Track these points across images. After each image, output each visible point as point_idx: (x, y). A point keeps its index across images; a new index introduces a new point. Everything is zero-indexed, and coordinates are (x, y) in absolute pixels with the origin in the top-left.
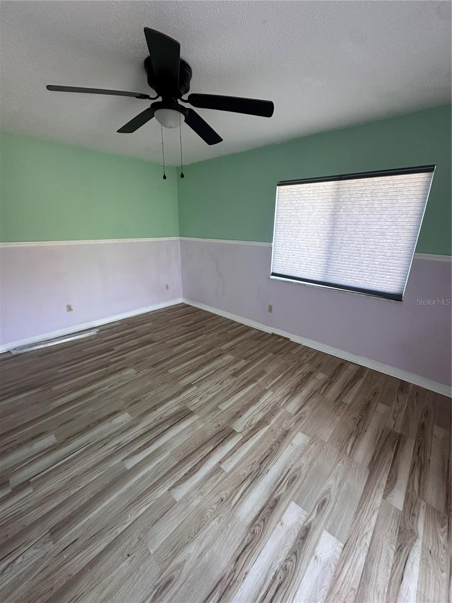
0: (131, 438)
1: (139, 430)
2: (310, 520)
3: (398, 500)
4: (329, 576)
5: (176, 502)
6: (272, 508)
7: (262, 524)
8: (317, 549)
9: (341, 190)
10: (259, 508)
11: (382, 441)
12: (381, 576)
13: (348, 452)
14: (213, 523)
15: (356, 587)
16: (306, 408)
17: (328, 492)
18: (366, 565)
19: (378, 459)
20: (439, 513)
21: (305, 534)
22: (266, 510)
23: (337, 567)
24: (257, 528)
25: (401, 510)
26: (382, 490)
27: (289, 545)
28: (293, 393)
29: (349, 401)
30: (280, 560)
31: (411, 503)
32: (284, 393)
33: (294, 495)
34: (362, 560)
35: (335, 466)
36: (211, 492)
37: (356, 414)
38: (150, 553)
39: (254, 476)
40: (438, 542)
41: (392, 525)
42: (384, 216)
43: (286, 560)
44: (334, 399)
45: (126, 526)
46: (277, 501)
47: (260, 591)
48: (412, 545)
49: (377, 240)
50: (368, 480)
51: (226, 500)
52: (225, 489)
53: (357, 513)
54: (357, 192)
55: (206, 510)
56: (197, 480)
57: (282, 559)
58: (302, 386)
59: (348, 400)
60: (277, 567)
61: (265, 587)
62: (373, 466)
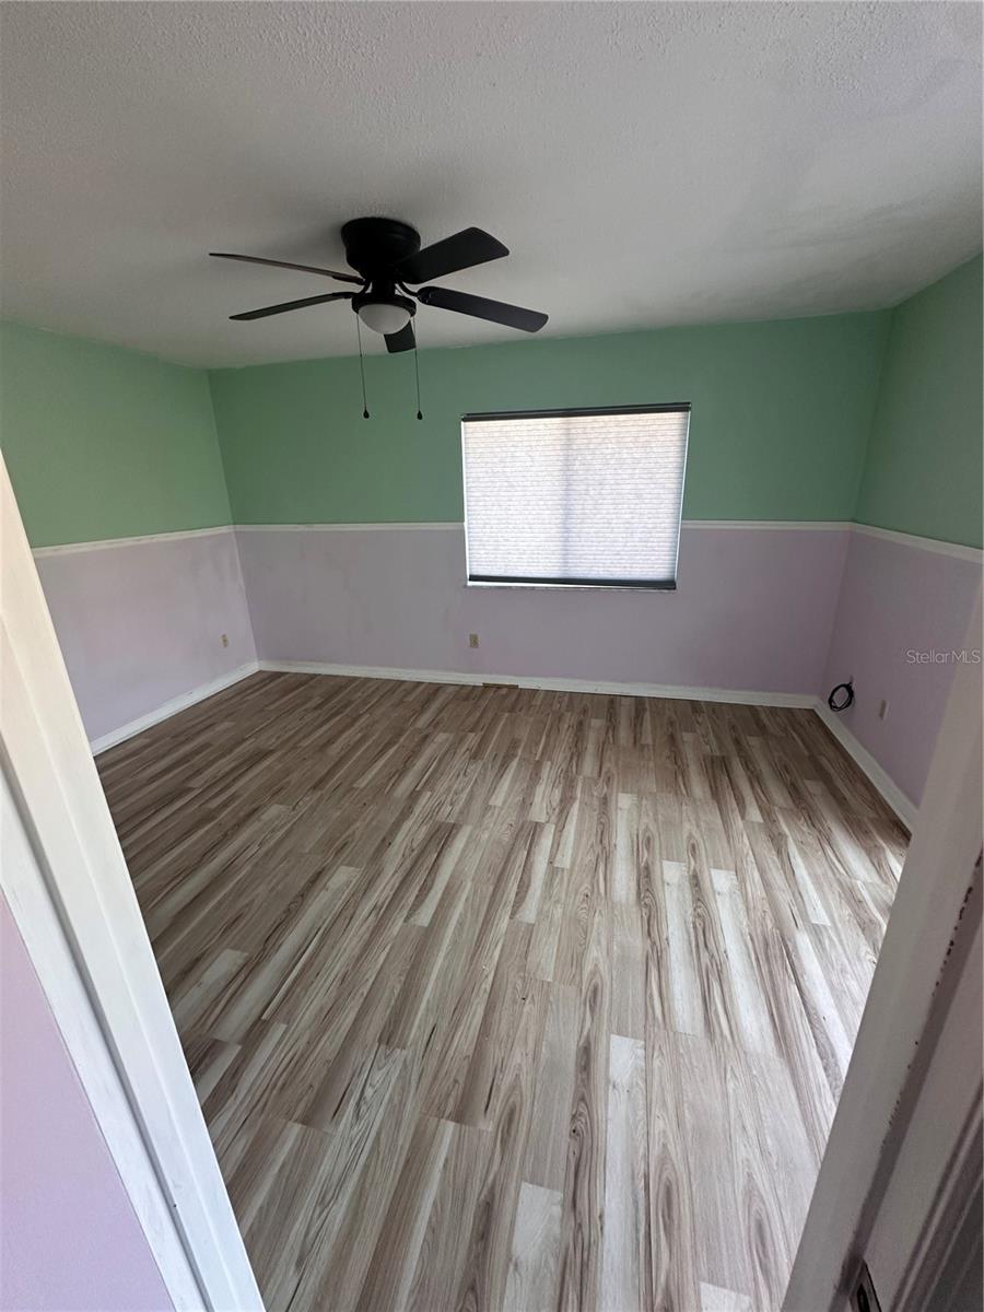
0: (388, 892)
1: (391, 878)
2: (692, 868)
3: (755, 815)
4: (740, 901)
5: (534, 925)
6: (648, 876)
7: (648, 894)
8: (715, 886)
9: (573, 431)
10: (633, 884)
11: (710, 770)
12: (777, 878)
13: (684, 792)
14: (596, 919)
15: (764, 895)
16: (607, 765)
17: (690, 836)
18: (761, 876)
19: (716, 788)
20: (792, 810)
21: (696, 881)
22: (643, 881)
23: (741, 890)
24: (646, 900)
25: (762, 821)
26: (737, 812)
27: (688, 896)
28: (577, 753)
29: (650, 741)
30: (689, 912)
31: (767, 813)
32: (566, 758)
33: (661, 854)
34: (756, 875)
35: (681, 811)
36: (567, 894)
37: (666, 752)
38: (549, 983)
39: (605, 856)
40: (803, 833)
41: (763, 837)
42: (637, 471)
43: (695, 910)
44: (631, 744)
45: (491, 978)
46: (647, 868)
47: (690, 944)
48: (786, 845)
49: (632, 506)
50: (720, 809)
51: (592, 894)
52: (581, 885)
53: (729, 842)
54: (596, 435)
55: (576, 914)
56: (538, 893)
57: (690, 911)
58: (582, 741)
59: (647, 739)
60: (691, 919)
61: (693, 938)
62: (716, 794)
